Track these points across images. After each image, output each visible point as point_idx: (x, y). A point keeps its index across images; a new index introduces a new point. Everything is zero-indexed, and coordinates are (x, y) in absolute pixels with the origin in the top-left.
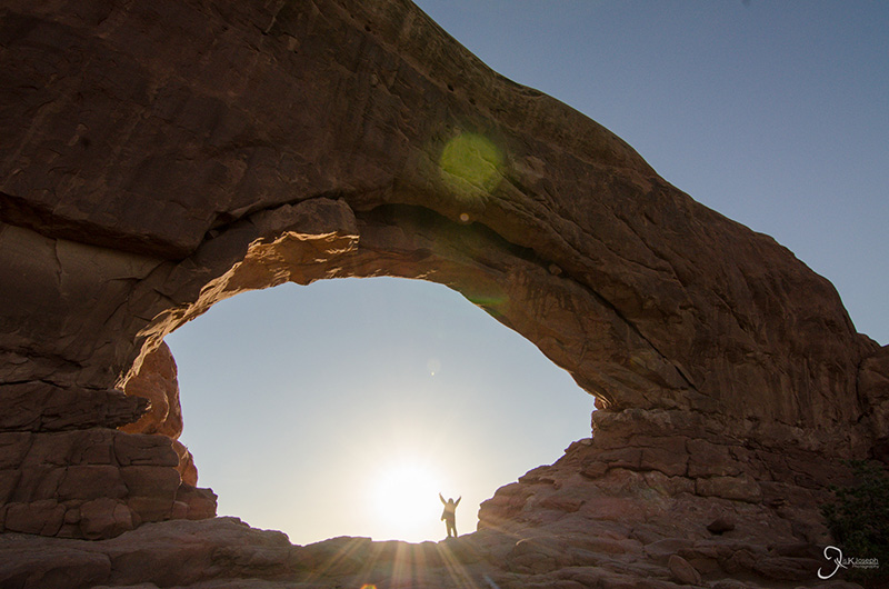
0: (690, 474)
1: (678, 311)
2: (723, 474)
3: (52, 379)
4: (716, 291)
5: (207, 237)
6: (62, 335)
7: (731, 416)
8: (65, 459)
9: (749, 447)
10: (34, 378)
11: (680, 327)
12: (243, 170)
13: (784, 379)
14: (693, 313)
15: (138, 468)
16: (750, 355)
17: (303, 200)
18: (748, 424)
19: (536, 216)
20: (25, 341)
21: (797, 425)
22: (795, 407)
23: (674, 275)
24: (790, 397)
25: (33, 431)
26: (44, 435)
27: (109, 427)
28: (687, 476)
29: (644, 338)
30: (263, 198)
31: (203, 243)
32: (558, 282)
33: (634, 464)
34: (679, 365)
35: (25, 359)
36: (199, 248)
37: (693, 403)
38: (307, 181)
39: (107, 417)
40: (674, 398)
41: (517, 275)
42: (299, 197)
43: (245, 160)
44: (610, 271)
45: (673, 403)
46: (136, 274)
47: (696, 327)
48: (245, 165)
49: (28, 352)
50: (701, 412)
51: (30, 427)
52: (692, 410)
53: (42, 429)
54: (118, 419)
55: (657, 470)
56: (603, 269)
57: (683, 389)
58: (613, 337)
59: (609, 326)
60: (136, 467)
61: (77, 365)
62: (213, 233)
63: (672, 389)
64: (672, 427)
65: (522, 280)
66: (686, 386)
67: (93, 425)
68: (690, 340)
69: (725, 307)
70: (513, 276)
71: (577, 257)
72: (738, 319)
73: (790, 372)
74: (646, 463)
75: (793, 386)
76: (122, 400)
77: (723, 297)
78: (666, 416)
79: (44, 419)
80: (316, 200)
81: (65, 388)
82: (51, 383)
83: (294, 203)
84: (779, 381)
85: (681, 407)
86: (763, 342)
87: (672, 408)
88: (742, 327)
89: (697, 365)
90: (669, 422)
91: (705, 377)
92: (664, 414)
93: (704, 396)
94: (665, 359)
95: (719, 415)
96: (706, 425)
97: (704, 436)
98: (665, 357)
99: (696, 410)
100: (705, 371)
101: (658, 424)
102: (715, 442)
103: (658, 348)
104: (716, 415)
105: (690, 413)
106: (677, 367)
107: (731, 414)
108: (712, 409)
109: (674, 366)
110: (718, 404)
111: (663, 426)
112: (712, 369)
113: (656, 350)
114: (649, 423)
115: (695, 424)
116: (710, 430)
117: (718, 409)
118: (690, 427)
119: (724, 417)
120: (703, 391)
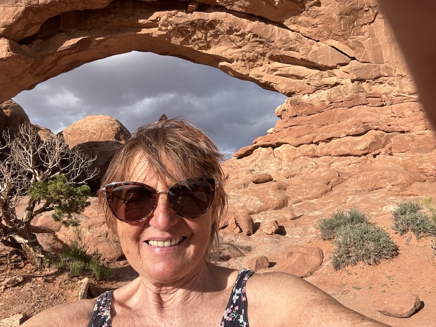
0: (314, 141)
2: (343, 135)
29: (291, 30)
33: (270, 143)
34: (335, 43)
45: (334, 80)
50: (361, 80)
52: (353, 81)
55: (286, 143)
64: (327, 103)
74: (279, 140)
78: (324, 94)
87: (333, 86)
89: (354, 37)
90: (325, 99)
91: (365, 45)
92: (322, 93)
93: (366, 64)
94: (319, 43)
95: (385, 78)
96: (368, 92)
97: (364, 102)
98: (318, 41)
99: (356, 80)
100: (364, 40)
101: (314, 104)
102: (377, 105)
103: (308, 35)
104: (380, 80)
105: (351, 85)
106: (333, 47)
107: (399, 73)
108: (375, 75)
109: (330, 47)
110: (381, 68)
111: (317, 104)
112: (372, 35)
113: (308, 38)
114: (306, 105)
115: (355, 94)
116: (372, 96)
117: (382, 73)
118: (348, 98)
119: (391, 78)
120: (363, 61)
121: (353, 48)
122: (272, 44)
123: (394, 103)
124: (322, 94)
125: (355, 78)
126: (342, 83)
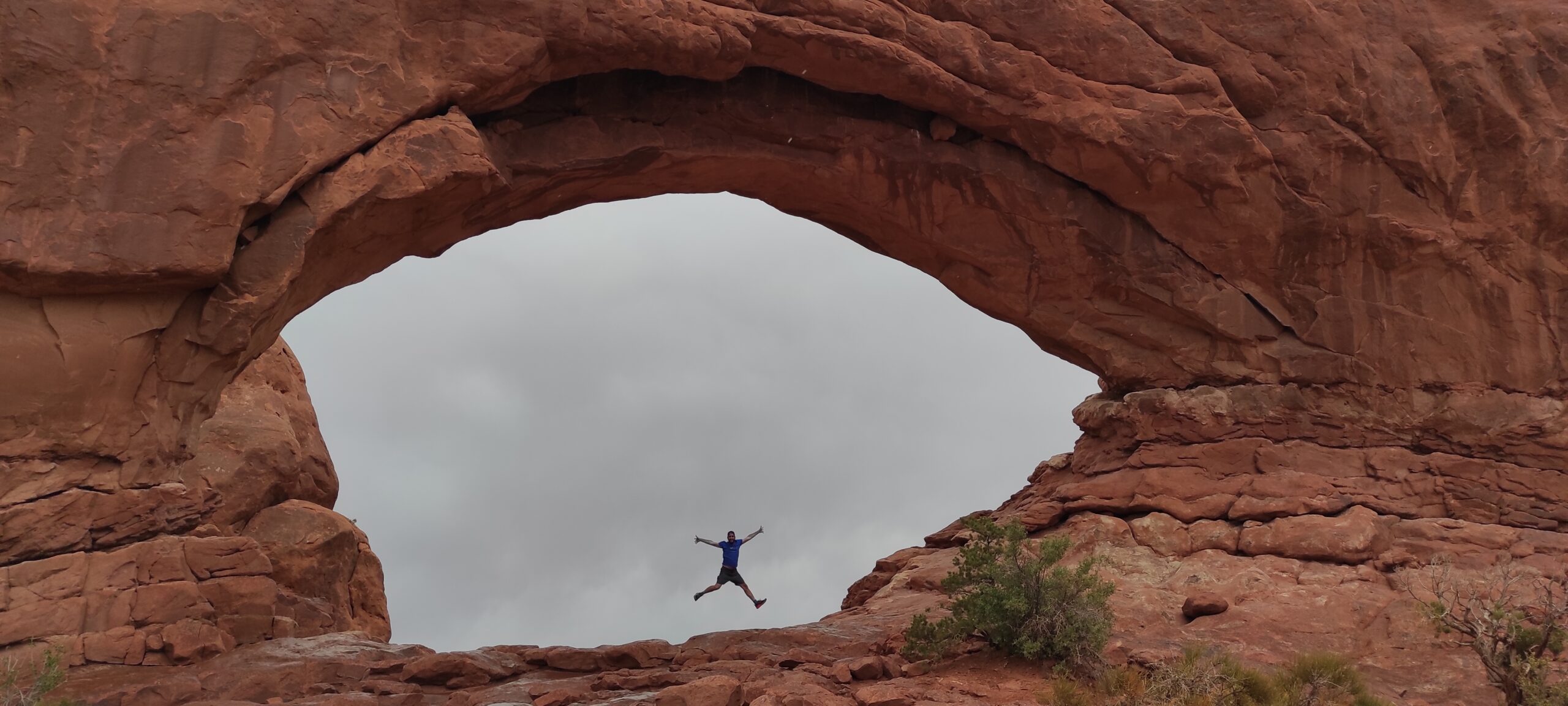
0: (1232, 514)
1: (1232, 177)
2: (1303, 509)
3: (90, 483)
4: (1337, 115)
5: (241, 241)
6: (86, 425)
7: (1381, 387)
8: (134, 580)
9: (1419, 449)
10: (70, 485)
11: (1244, 213)
12: (268, 121)
13: (1519, 295)
14: (1274, 176)
15: (221, 580)
16: (1428, 250)
17: (380, 139)
18: (1422, 401)
19: (876, 32)
20: (44, 443)
21: (1550, 393)
22: (1547, 355)
23: (1224, 96)
24: (1535, 335)
25: (86, 551)
26: (99, 553)
27: (173, 533)
28: (1224, 517)
29: (1164, 241)
30: (314, 159)
31: (237, 253)
32: (951, 156)
33: (1114, 503)
34: (1254, 290)
35: (52, 465)
36: (232, 265)
37: (1285, 367)
38: (381, 101)
39: (169, 521)
40: (1244, 361)
41: (859, 156)
42: (371, 137)
43: (267, 103)
44: (1058, 118)
45: (1239, 370)
46: (157, 324)
47: (1285, 204)
48: (270, 111)
49: (55, 455)
50: (1303, 384)
51: (81, 546)
52: (1284, 382)
53: (96, 547)
54: (182, 522)
55: (1161, 511)
56: (1040, 115)
57: (1263, 339)
58: (1091, 251)
59: (1075, 230)
60: (217, 580)
61: (113, 461)
62: (248, 236)
63: (1237, 342)
64: (1229, 422)
65: (869, 163)
66: (1270, 330)
67: (154, 534)
68: (1271, 235)
69: (1358, 150)
70: (849, 160)
71: (979, 102)
72: (1398, 173)
73: (1536, 277)
74: (1140, 500)
75: (1544, 305)
76: (181, 497)
77: (1356, 128)
78: (1221, 398)
79: (94, 535)
80: (403, 132)
81: (109, 492)
82: (90, 488)
83: (365, 148)
84: (1504, 299)
85: (1260, 378)
86: (1467, 217)
87: (1237, 383)
88: (1411, 188)
89: (1297, 285)
90: (1224, 412)
91: (1318, 310)
92: (1215, 395)
93: (1315, 351)
94: (1219, 281)
95: (1352, 388)
96: (1316, 412)
97: (1307, 434)
98: (1219, 276)
99: (1294, 380)
100: (1318, 297)
101: (1198, 418)
102: (1334, 443)
103: (1200, 259)
104: (1342, 389)
105: (1279, 389)
106: (1248, 296)
107: (1381, 382)
108: (1332, 376)
109: (1242, 295)
110: (1347, 364)
111: (1207, 421)
112: (1336, 291)
113: (1198, 264)
114: (1178, 418)
115: (1287, 411)
116: (1325, 421)
117: (1347, 374)
118: (1275, 418)
119: (1364, 391)
120: (1311, 340)
121: (1290, 309)
122: (1116, 260)
123: (1368, 444)
124: (1216, 398)
125: (1293, 375)
126: (1259, 378)
